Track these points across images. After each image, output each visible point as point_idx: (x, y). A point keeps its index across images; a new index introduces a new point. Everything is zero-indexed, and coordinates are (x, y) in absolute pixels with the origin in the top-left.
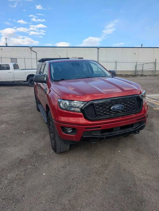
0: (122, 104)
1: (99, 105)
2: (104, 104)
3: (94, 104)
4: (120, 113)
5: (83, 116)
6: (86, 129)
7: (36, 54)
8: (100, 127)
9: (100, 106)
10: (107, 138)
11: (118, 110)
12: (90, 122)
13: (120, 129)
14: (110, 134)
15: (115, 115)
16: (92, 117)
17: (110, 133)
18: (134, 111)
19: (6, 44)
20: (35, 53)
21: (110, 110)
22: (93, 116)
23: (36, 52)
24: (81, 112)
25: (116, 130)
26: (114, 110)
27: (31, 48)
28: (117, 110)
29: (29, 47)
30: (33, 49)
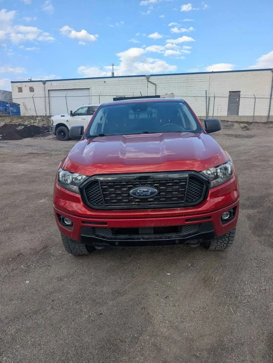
0: (156, 187)
1: (109, 184)
2: (119, 184)
3: (99, 182)
4: (149, 203)
5: (81, 199)
6: (83, 222)
7: (156, 88)
8: (106, 223)
9: (111, 187)
10: (123, 244)
11: (143, 196)
12: (89, 213)
13: (153, 232)
14: (129, 239)
15: (139, 205)
16: (97, 203)
17: (130, 237)
18: (183, 203)
19: (113, 73)
20: (154, 86)
21: (129, 195)
22: (99, 202)
23: (155, 84)
24: (78, 194)
25: (144, 232)
26: (136, 195)
27: (148, 77)
28: (141, 196)
29: (144, 76)
30: (152, 79)
